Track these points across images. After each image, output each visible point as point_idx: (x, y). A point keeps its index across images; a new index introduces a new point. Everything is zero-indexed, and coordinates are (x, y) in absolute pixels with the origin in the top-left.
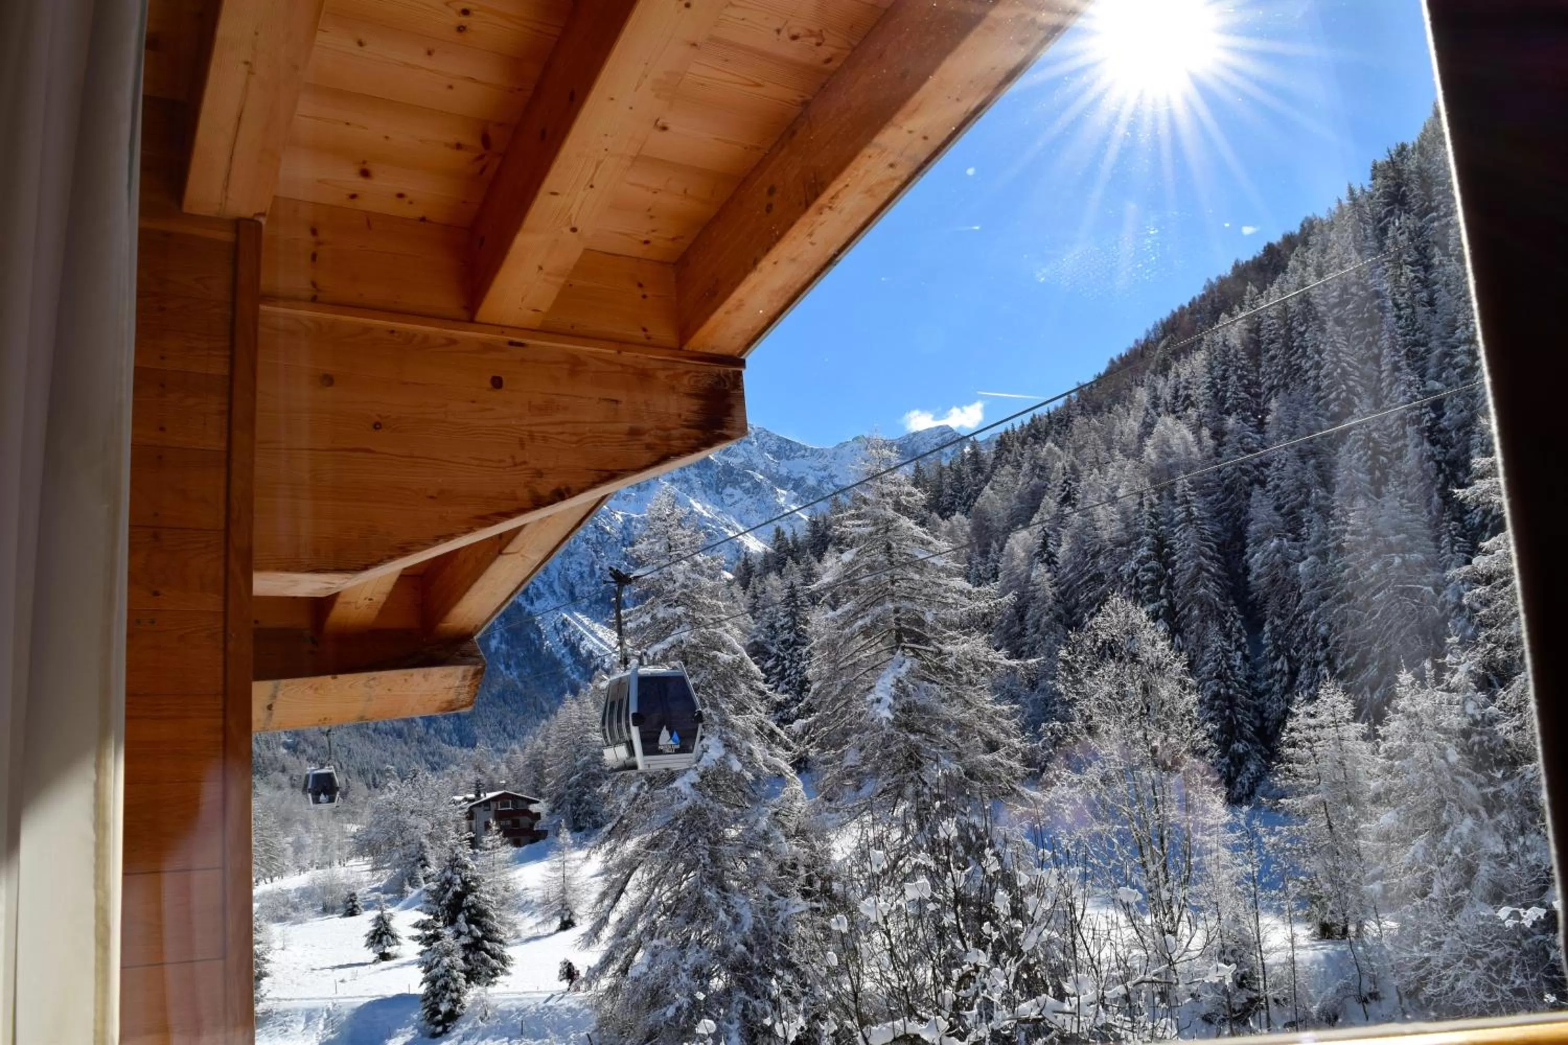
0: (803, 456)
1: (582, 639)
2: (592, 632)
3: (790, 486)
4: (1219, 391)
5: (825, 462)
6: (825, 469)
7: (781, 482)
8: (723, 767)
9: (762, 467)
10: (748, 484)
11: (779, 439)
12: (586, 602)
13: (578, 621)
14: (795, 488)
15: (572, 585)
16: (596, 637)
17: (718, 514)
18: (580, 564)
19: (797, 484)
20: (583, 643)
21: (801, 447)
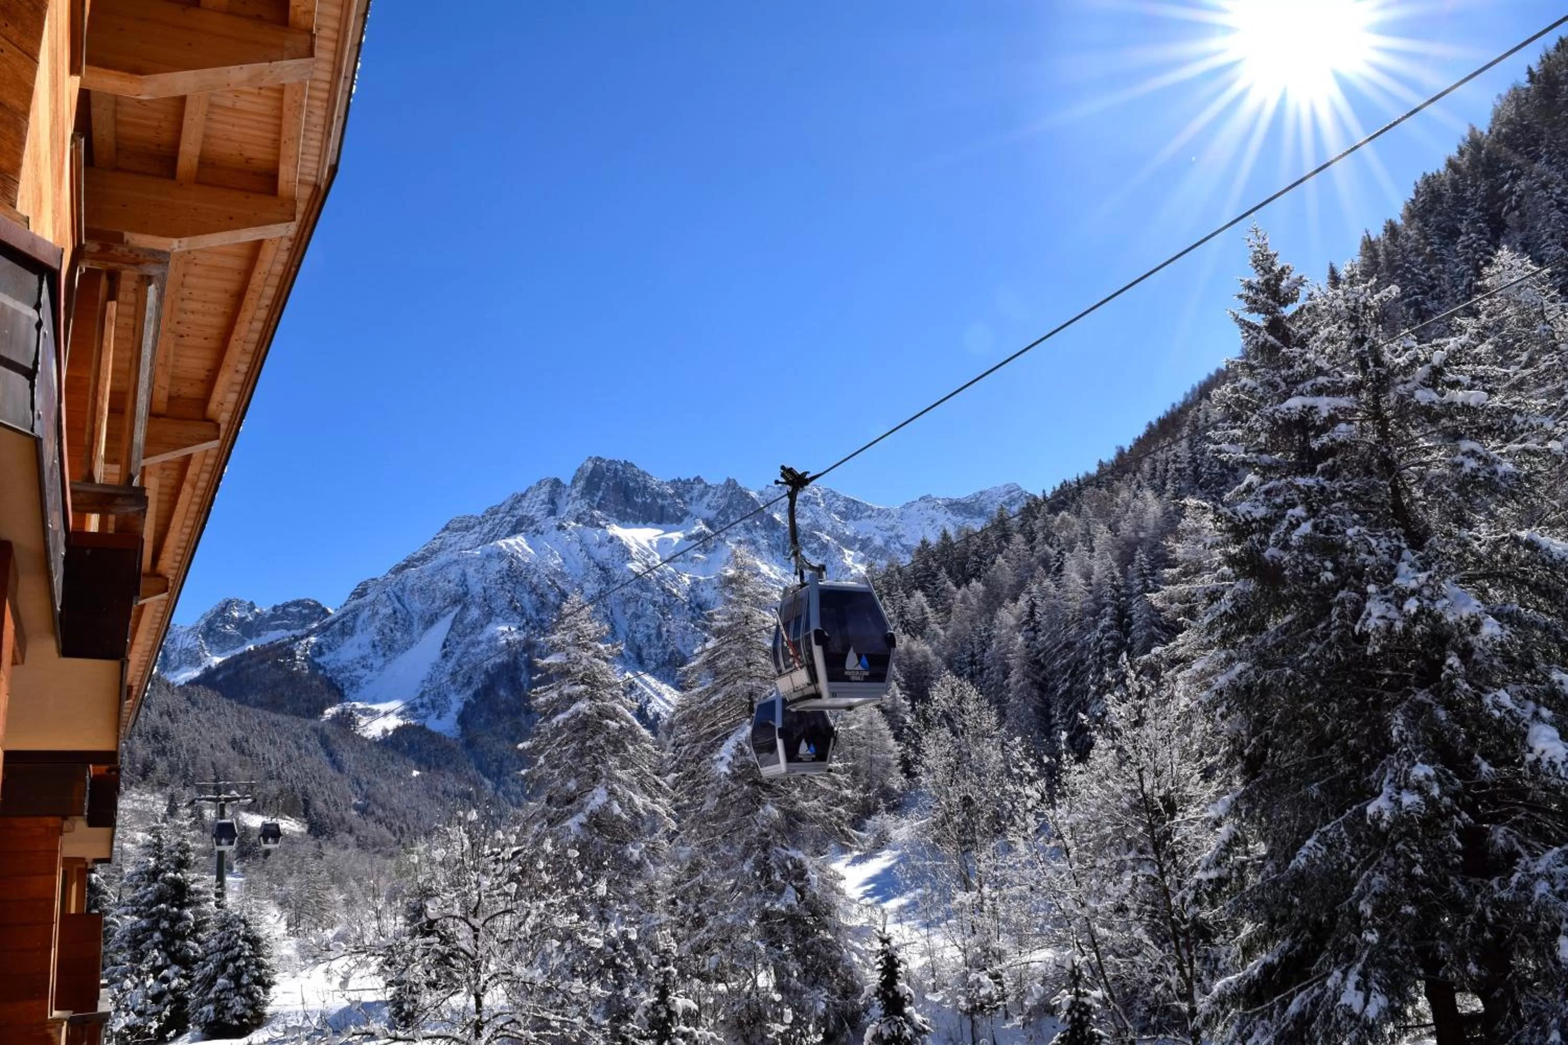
0: (870, 517)
1: (649, 701)
2: (659, 695)
3: (857, 546)
4: (1199, 465)
5: (891, 522)
6: (892, 528)
7: (848, 542)
8: (606, 808)
9: (829, 528)
10: (815, 545)
11: (846, 499)
12: (653, 665)
13: (646, 684)
14: (862, 549)
15: (639, 648)
16: (664, 700)
17: (784, 575)
18: (648, 627)
19: (864, 545)
20: (650, 705)
21: (868, 508)
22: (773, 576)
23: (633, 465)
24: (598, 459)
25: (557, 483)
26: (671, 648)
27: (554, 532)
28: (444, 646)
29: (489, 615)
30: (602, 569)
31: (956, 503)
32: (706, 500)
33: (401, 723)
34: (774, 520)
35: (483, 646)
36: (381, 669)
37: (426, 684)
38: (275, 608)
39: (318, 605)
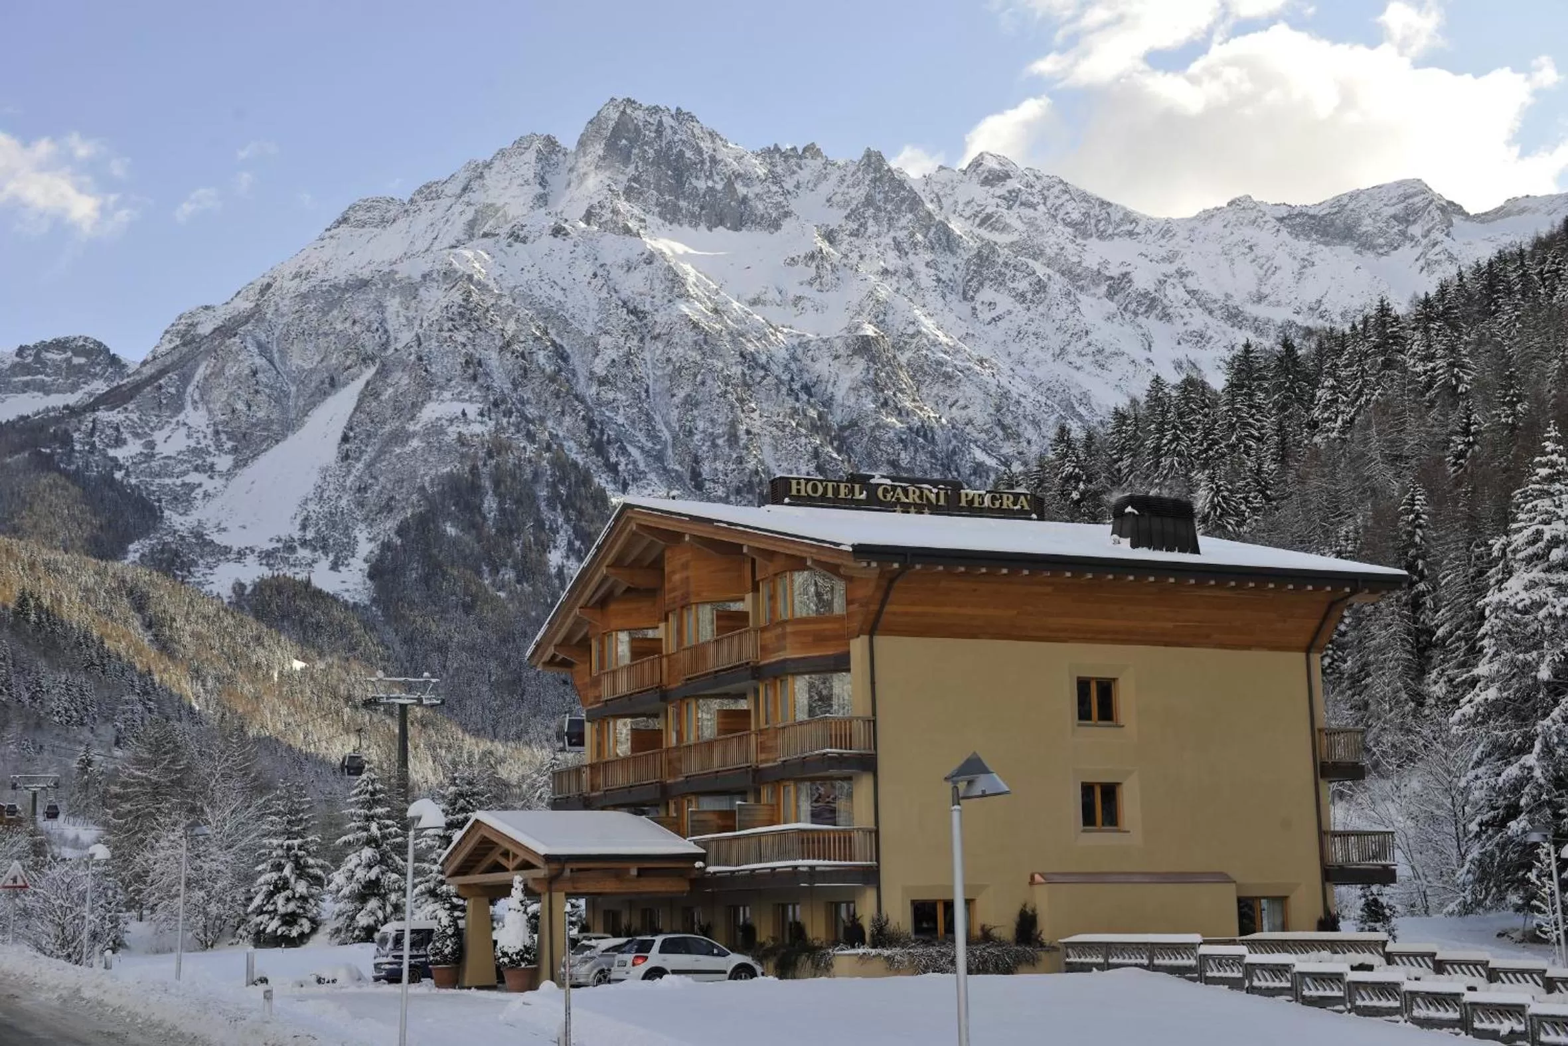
0: (1132, 233)
3: (1103, 289)
5: (1171, 245)
6: (1172, 257)
7: (1086, 281)
11: (1088, 198)
14: (1111, 294)
19: (1117, 287)
21: (1128, 216)
22: (943, 339)
23: (692, 118)
24: (630, 102)
25: (550, 142)
26: (751, 464)
27: (547, 241)
28: (345, 439)
29: (427, 386)
30: (633, 312)
31: (1300, 214)
32: (825, 189)
33: (267, 573)
34: (947, 232)
35: (415, 443)
36: (229, 475)
37: (311, 506)
38: (21, 351)
39: (101, 349)
